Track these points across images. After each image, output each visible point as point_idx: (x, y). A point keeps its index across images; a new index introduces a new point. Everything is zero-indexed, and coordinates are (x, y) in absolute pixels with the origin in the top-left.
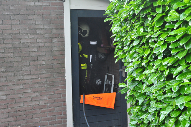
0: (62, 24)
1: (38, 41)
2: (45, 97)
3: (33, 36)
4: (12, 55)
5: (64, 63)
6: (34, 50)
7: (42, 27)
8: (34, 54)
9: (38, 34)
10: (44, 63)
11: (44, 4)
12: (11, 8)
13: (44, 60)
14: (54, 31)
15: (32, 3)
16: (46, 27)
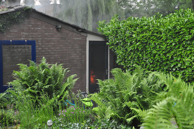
0: (86, 48)
1: (77, 56)
2: (79, 85)
3: (75, 54)
4: (68, 64)
5: (86, 68)
6: (76, 61)
7: (78, 50)
8: (75, 63)
9: (77, 53)
10: (79, 67)
11: (80, 39)
12: (69, 41)
13: (79, 66)
14: (83, 52)
15: (76, 39)
16: (80, 50)
